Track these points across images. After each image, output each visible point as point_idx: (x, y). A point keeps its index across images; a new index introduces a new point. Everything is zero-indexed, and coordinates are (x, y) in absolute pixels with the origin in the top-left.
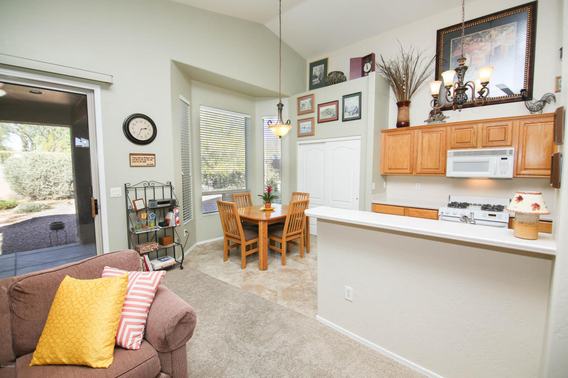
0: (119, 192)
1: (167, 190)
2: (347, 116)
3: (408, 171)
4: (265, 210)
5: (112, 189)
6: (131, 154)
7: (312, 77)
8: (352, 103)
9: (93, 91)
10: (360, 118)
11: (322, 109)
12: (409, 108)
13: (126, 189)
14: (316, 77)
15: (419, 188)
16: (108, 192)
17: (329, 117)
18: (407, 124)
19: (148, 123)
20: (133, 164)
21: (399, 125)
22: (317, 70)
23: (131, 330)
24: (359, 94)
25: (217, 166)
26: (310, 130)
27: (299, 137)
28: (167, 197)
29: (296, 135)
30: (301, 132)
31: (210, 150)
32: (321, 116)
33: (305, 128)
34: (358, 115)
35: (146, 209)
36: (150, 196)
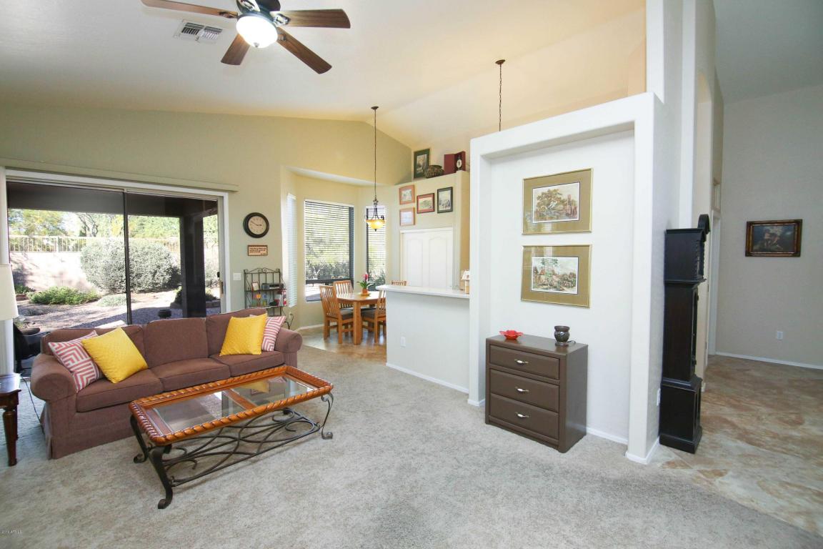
0: (238, 276)
1: (276, 275)
2: (441, 208)
5: (234, 274)
6: (249, 246)
7: (416, 166)
8: (445, 196)
9: (223, 197)
10: (451, 210)
11: (421, 201)
13: (245, 273)
14: (420, 166)
16: (232, 277)
17: (426, 208)
19: (262, 220)
20: (250, 254)
22: (421, 159)
23: (268, 342)
24: (451, 189)
26: (410, 220)
27: (401, 226)
28: (276, 281)
29: (399, 225)
30: (403, 221)
32: (419, 206)
33: (406, 217)
34: (449, 208)
35: (259, 291)
36: (262, 281)
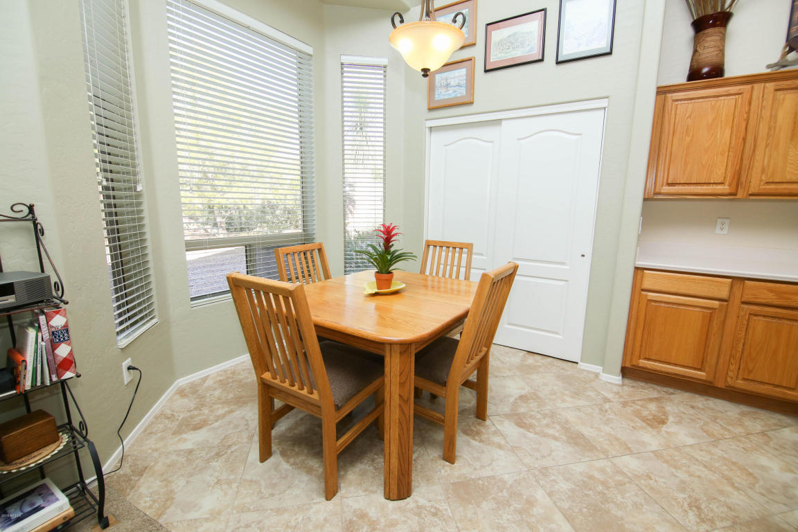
2: (569, 49)
3: (725, 188)
4: (376, 294)
10: (611, 53)
11: (497, 35)
12: (726, 29)
15: (725, 231)
17: (518, 53)
18: (717, 71)
21: (694, 75)
25: (234, 190)
26: (462, 92)
27: (431, 109)
29: (425, 106)
30: (437, 97)
31: (216, 158)
32: (493, 52)
33: (448, 85)
34: (602, 44)
